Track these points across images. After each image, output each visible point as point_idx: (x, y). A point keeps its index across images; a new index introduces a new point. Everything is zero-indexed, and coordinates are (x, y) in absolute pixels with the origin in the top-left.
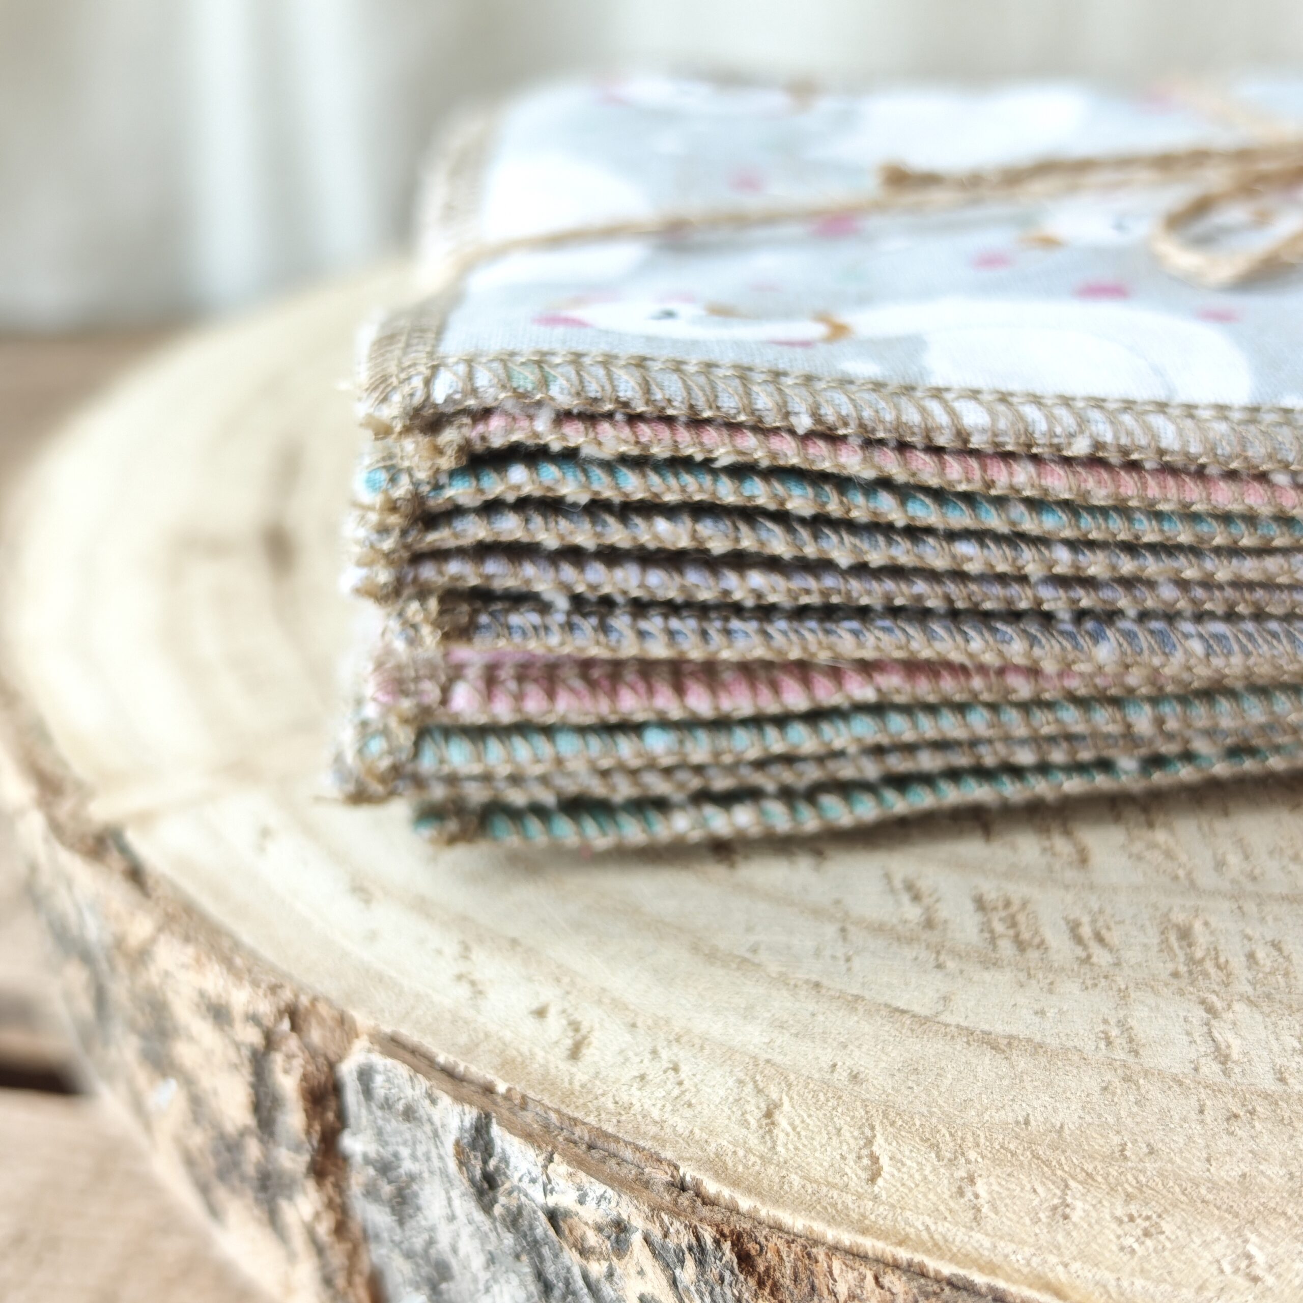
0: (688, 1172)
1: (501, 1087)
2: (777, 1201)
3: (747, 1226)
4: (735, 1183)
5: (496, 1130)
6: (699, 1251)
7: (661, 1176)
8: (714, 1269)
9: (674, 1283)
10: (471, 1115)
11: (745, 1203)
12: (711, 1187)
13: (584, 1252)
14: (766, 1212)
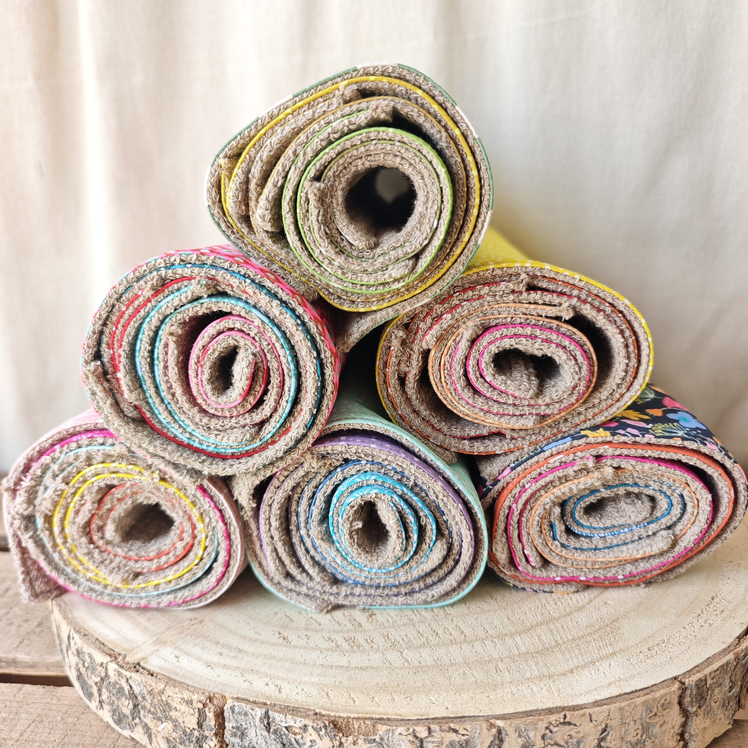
0: (318, 711)
1: (269, 703)
2: (339, 712)
3: (333, 718)
4: (329, 710)
5: (270, 713)
6: (325, 727)
7: (312, 713)
8: (328, 730)
9: (319, 735)
10: (263, 711)
11: (332, 714)
12: (324, 712)
13: (295, 734)
14: (337, 714)
